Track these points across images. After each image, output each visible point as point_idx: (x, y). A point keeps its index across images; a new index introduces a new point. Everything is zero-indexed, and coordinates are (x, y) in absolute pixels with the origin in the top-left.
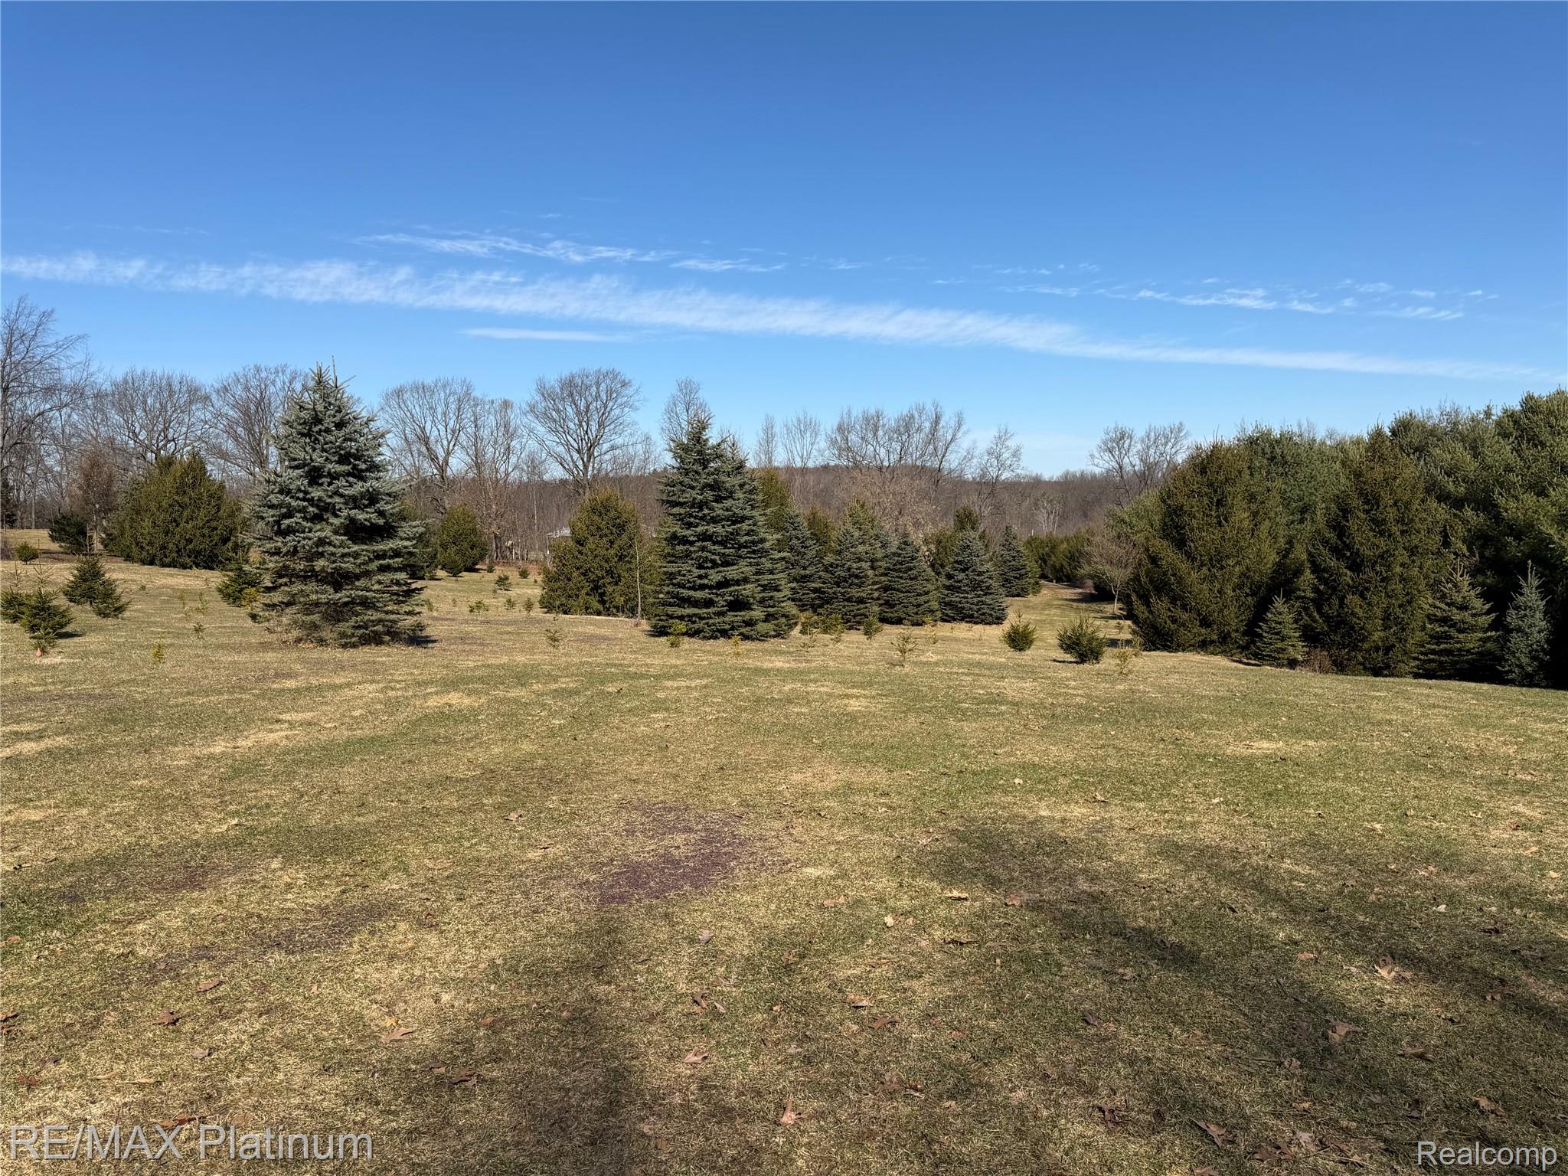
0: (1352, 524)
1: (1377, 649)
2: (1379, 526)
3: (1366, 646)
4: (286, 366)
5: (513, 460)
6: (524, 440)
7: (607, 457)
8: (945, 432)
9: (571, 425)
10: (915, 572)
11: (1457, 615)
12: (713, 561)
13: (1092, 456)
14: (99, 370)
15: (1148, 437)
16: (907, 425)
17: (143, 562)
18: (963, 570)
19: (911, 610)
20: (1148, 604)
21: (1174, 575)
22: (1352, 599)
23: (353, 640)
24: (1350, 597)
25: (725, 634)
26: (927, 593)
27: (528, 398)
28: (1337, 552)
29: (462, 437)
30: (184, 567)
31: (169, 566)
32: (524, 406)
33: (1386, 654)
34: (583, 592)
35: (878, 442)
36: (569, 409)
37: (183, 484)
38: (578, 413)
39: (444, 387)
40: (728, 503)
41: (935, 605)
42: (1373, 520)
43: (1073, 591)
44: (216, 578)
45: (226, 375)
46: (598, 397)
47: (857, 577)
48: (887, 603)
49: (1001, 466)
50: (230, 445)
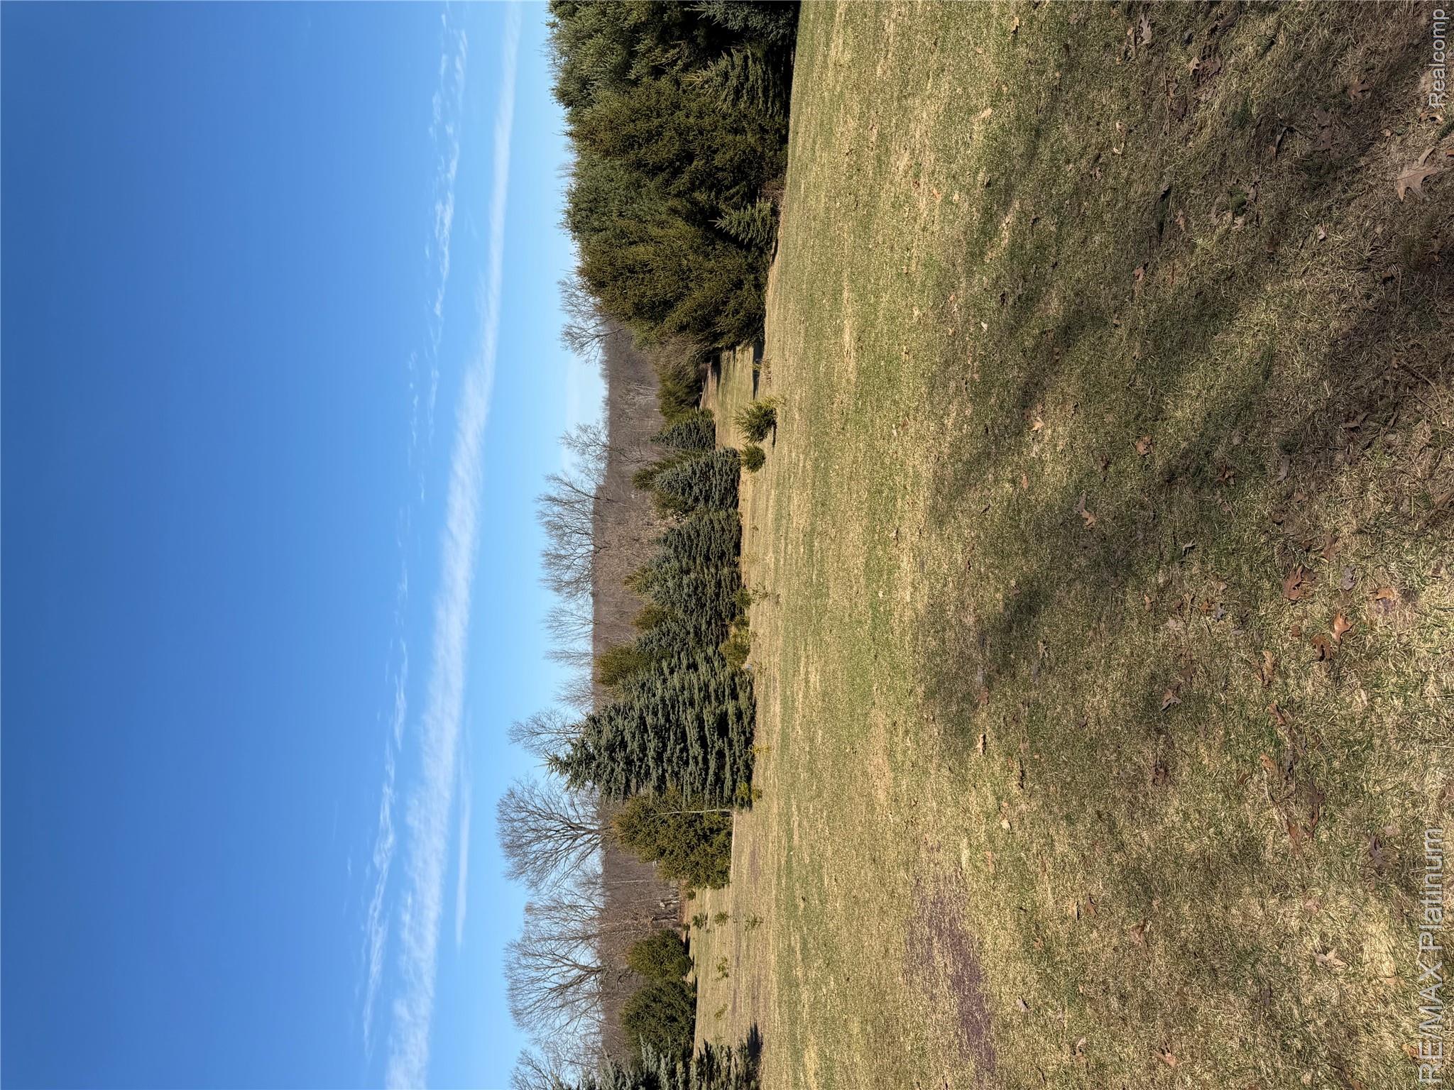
0: (651, 159)
1: (763, 139)
2: (653, 136)
3: (760, 149)
5: (582, 902)
6: (564, 891)
7: (581, 812)
8: (564, 493)
9: (550, 846)
10: (692, 533)
11: (733, 82)
13: (587, 361)
15: (570, 311)
16: (556, 528)
18: (691, 487)
19: (727, 536)
20: (722, 334)
21: (696, 311)
22: (718, 160)
25: (749, 741)
26: (711, 522)
27: (524, 888)
28: (677, 172)
29: (561, 952)
32: (532, 891)
33: (767, 132)
34: (709, 849)
35: (571, 555)
36: (534, 848)
38: (538, 839)
39: (511, 969)
40: (628, 737)
41: (723, 514)
42: (648, 141)
46: (523, 820)
47: (696, 588)
48: (720, 558)
49: (595, 443)
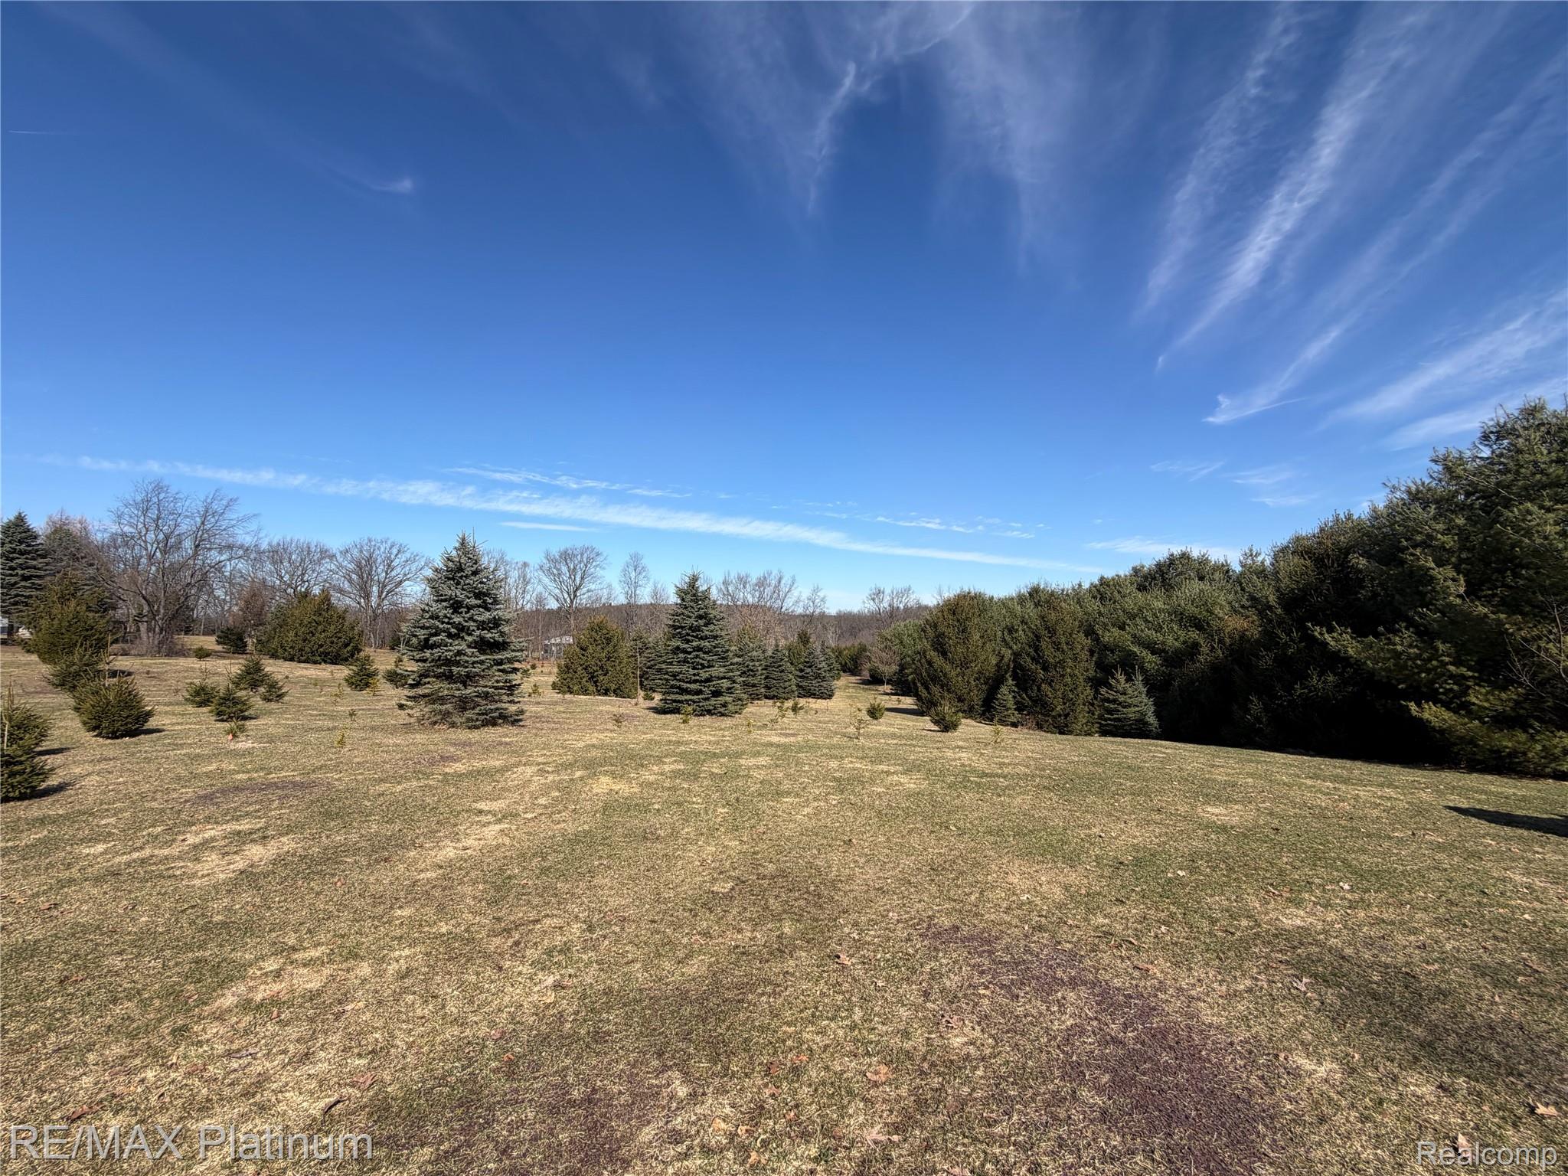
0: (1043, 645)
1: (1060, 716)
2: (1057, 646)
3: (1054, 714)
4: (388, 539)
5: (528, 597)
6: (535, 586)
7: (585, 597)
8: (784, 588)
9: (565, 578)
10: (782, 668)
11: (1122, 699)
12: (702, 664)
13: (864, 602)
14: (266, 536)
15: (892, 593)
16: (761, 583)
17: (285, 659)
18: (810, 667)
19: (781, 691)
20: (927, 689)
21: (941, 671)
22: (1044, 687)
23: (478, 723)
24: (1043, 685)
25: (709, 712)
26: (790, 680)
27: (539, 561)
30: (315, 663)
31: (304, 662)
32: (537, 566)
34: (584, 680)
35: (746, 591)
36: (564, 568)
37: (320, 609)
38: (569, 571)
40: (711, 627)
41: (794, 688)
42: (1054, 643)
43: (854, 678)
44: (343, 672)
45: (348, 542)
46: (581, 561)
47: (752, 671)
48: (768, 687)
49: (815, 606)
50: (346, 586)
